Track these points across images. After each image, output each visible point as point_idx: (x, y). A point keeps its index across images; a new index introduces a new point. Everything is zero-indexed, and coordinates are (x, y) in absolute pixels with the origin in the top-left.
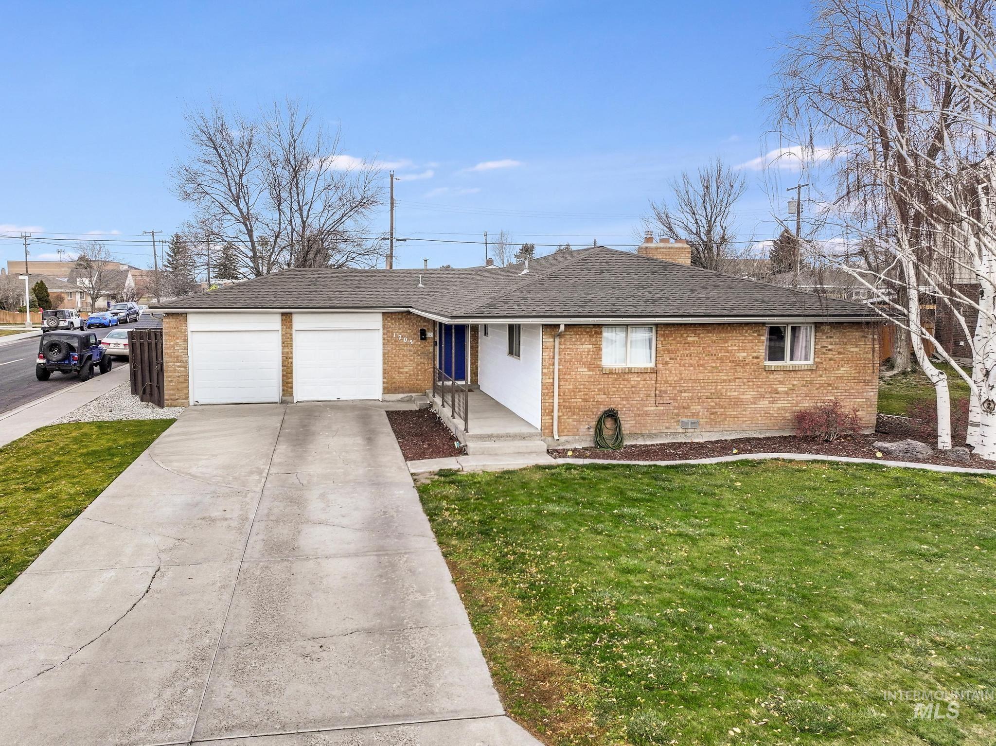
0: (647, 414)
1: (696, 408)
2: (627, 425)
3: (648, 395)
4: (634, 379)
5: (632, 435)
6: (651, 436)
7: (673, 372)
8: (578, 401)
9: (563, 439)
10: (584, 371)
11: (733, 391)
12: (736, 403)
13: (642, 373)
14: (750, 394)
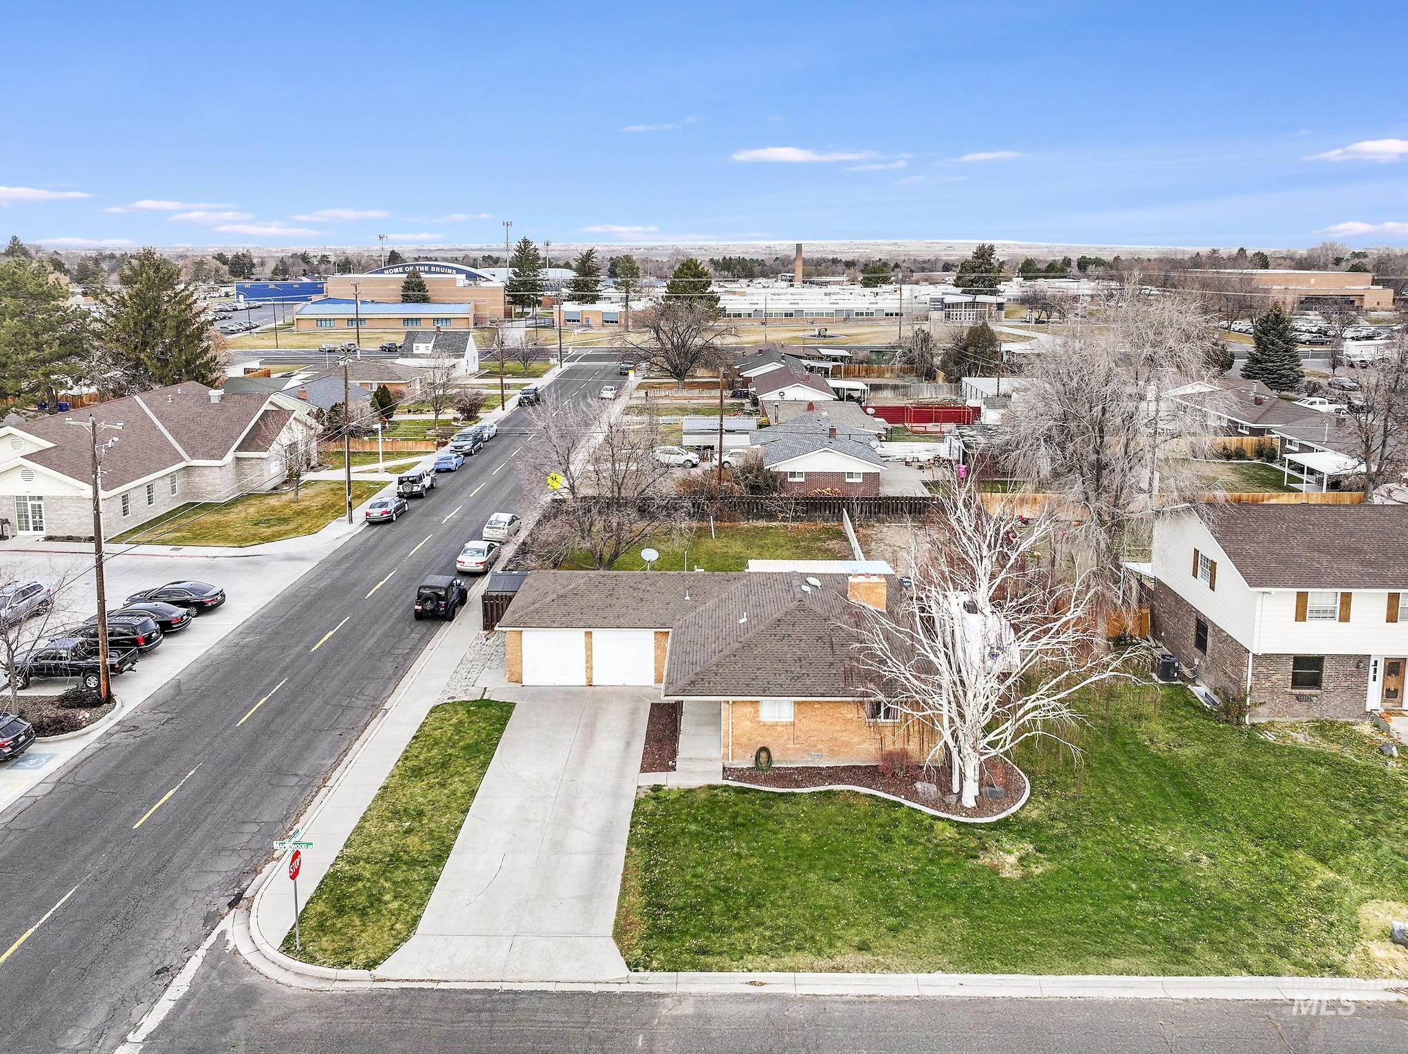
0: (788, 749)
1: (820, 746)
2: (775, 756)
3: (789, 738)
4: (780, 728)
5: (779, 761)
6: (791, 762)
7: (805, 725)
8: (744, 740)
9: (735, 762)
10: (748, 723)
11: (845, 737)
12: (847, 744)
13: (785, 725)
14: (856, 740)
